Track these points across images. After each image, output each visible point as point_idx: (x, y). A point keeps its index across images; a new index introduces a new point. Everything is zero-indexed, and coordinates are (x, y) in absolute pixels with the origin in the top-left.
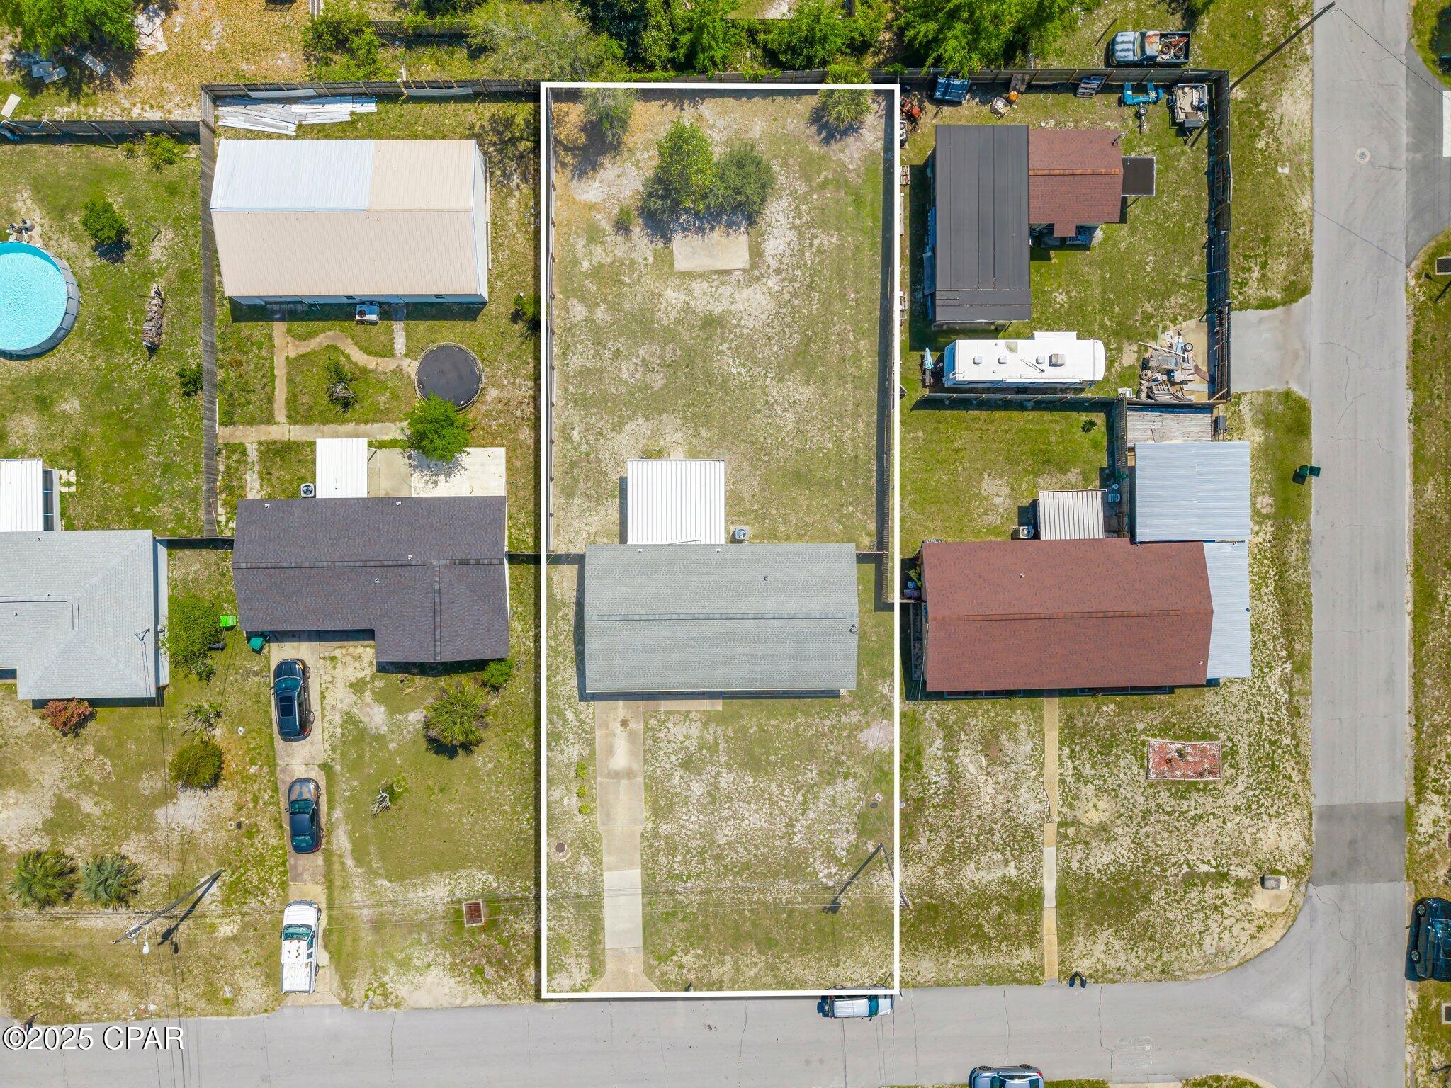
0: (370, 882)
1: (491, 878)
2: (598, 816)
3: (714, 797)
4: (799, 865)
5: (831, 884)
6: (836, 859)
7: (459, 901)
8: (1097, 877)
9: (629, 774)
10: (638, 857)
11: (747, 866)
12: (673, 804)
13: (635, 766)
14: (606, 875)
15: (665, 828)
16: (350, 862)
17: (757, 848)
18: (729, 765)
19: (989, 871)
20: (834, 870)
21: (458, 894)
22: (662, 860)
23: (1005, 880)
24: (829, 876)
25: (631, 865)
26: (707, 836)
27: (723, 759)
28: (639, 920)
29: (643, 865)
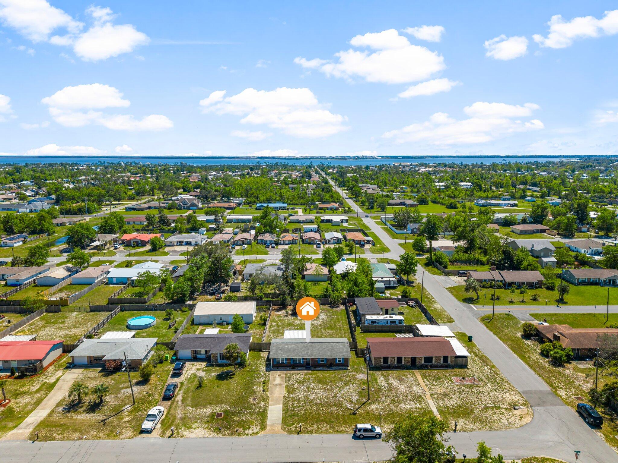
0: (185, 408)
1: (228, 407)
2: (269, 393)
3: (308, 389)
4: (340, 404)
5: (352, 408)
6: (352, 402)
7: (215, 413)
8: (451, 407)
9: (280, 385)
10: (282, 402)
11: (321, 404)
12: (294, 390)
13: (282, 383)
14: (269, 407)
15: (291, 396)
16: (180, 403)
17: (324, 400)
18: (313, 382)
19: (410, 406)
20: (352, 405)
21: (215, 411)
22: (290, 403)
23: (416, 408)
24: (351, 407)
25: (279, 404)
26: (306, 398)
27: (311, 381)
28: (281, 417)
29: (283, 404)
